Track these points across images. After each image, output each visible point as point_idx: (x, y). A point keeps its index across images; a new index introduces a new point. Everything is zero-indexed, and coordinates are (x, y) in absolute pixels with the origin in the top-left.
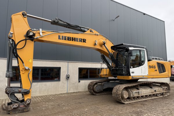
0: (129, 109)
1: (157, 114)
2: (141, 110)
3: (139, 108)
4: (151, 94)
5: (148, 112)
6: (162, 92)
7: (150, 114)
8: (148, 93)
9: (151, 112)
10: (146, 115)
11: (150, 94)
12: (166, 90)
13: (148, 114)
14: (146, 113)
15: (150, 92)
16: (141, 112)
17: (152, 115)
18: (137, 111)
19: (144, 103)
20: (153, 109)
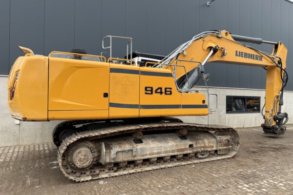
0: (232, 169)
1: (287, 180)
2: (255, 172)
3: (250, 168)
4: (176, 153)
5: (268, 176)
6: (215, 149)
7: (271, 181)
8: (166, 152)
9: (274, 176)
10: (264, 181)
11: (172, 154)
12: (226, 145)
13: (267, 181)
14: (264, 178)
15: (175, 148)
16: (254, 176)
17: (276, 183)
18: (246, 173)
19: (259, 159)
20: (278, 170)
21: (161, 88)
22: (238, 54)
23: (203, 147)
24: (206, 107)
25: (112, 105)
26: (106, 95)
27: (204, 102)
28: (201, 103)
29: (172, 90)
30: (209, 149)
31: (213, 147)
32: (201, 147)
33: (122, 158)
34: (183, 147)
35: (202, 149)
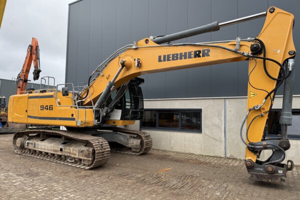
21: (47, 106)
22: (162, 59)
23: (69, 153)
24: (74, 119)
25: (29, 117)
26: (26, 111)
27: (72, 115)
28: (71, 117)
29: (53, 107)
30: (73, 156)
31: (76, 155)
32: (67, 152)
33: (31, 147)
34: (56, 149)
35: (68, 154)
